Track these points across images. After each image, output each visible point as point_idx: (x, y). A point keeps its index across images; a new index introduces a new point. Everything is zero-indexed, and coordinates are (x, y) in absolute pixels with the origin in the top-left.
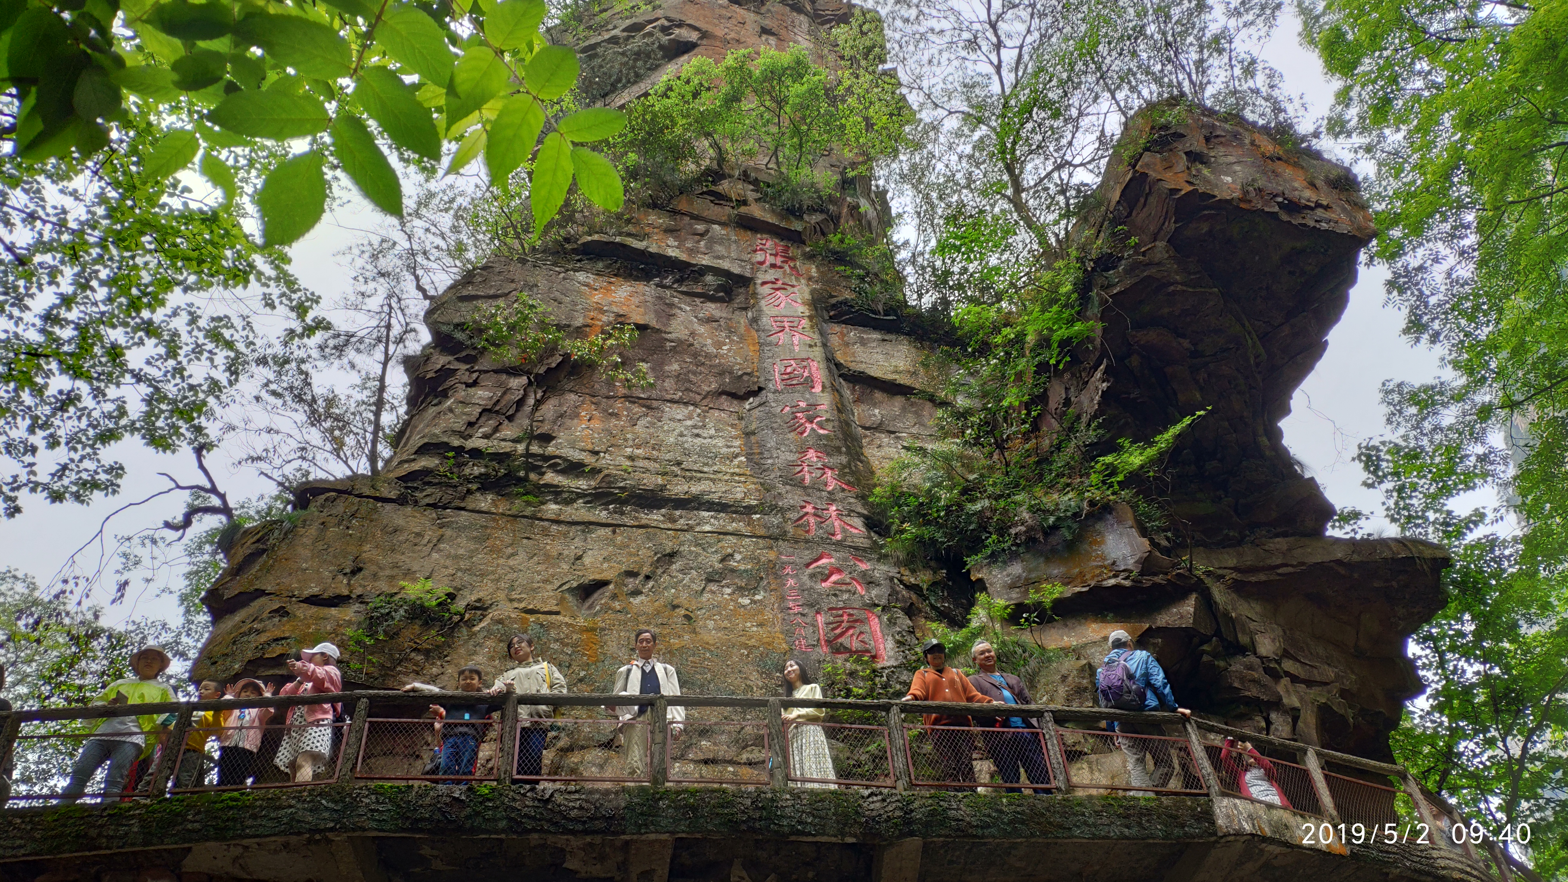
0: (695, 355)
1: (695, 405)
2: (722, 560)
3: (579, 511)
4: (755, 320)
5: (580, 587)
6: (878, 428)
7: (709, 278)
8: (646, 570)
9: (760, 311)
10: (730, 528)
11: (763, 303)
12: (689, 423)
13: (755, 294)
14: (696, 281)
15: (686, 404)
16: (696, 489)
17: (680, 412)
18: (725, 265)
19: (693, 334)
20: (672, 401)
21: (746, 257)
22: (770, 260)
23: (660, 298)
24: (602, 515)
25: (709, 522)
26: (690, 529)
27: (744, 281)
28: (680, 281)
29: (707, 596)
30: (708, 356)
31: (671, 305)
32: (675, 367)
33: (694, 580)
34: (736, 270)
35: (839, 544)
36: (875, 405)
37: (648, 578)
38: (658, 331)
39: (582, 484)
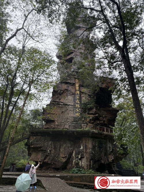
1: (70, 96)
5: (62, 112)
9: (76, 86)
16: (69, 104)
18: (73, 82)
21: (75, 81)
23: (68, 86)
26: (69, 107)
27: (75, 84)
28: (70, 84)
32: (69, 92)
33: (69, 111)
35: (78, 108)
36: (83, 95)
37: (66, 111)
38: (68, 89)
39: (63, 104)
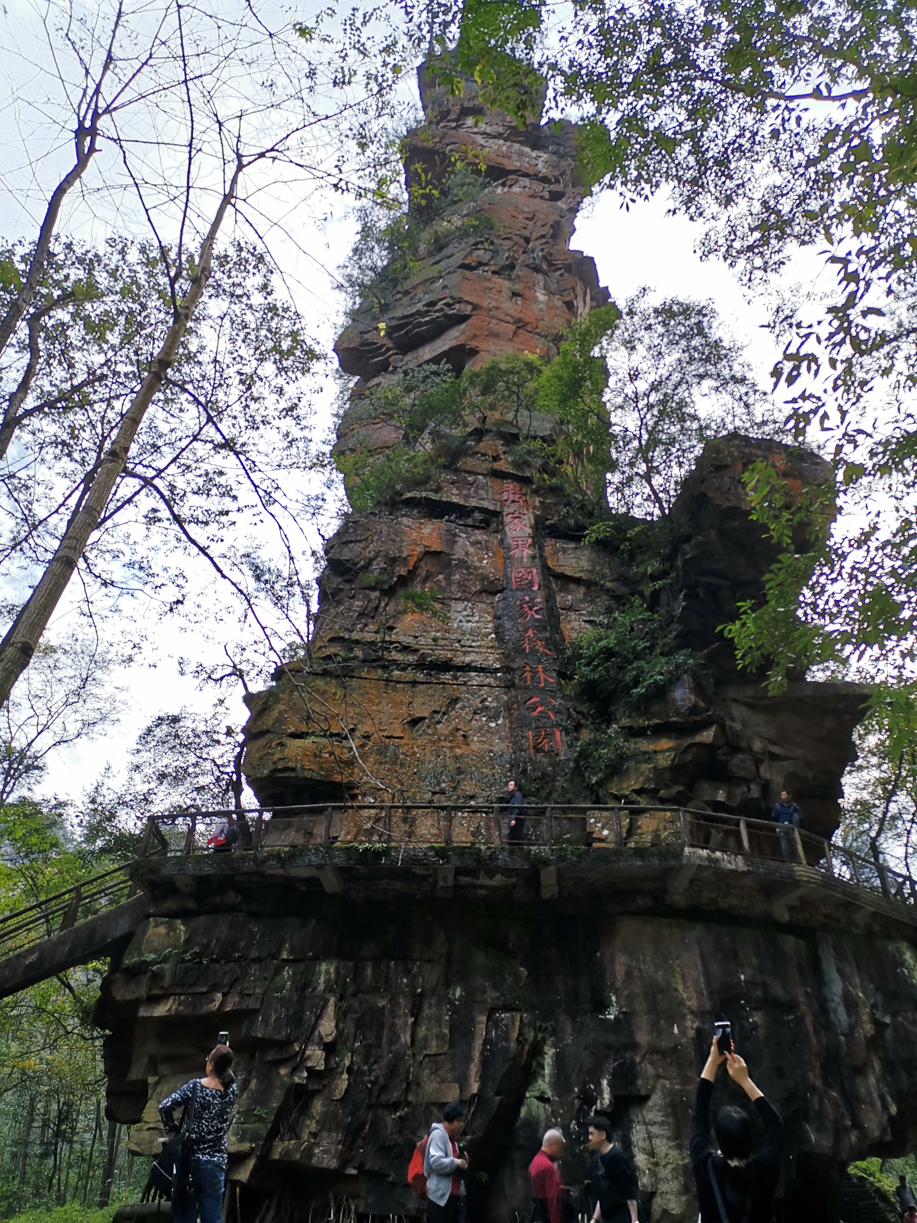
0: (468, 568)
1: (468, 601)
2: (482, 702)
3: (409, 675)
4: (502, 541)
5: (413, 720)
6: (570, 609)
7: (477, 515)
8: (444, 709)
9: (505, 534)
10: (486, 682)
11: (507, 529)
12: (465, 613)
13: (502, 523)
14: (469, 517)
15: (463, 600)
17: (460, 606)
19: (467, 554)
20: (456, 599)
21: (497, 497)
22: (512, 497)
23: (448, 531)
24: (420, 677)
25: (475, 678)
26: (465, 684)
27: (496, 514)
28: (459, 518)
29: (474, 722)
30: (476, 568)
31: (455, 535)
32: (457, 577)
33: (466, 714)
34: (492, 508)
35: (543, 689)
36: (569, 593)
37: (444, 714)
38: (448, 554)
39: (411, 658)
